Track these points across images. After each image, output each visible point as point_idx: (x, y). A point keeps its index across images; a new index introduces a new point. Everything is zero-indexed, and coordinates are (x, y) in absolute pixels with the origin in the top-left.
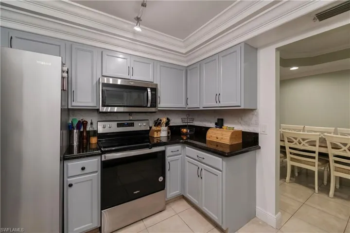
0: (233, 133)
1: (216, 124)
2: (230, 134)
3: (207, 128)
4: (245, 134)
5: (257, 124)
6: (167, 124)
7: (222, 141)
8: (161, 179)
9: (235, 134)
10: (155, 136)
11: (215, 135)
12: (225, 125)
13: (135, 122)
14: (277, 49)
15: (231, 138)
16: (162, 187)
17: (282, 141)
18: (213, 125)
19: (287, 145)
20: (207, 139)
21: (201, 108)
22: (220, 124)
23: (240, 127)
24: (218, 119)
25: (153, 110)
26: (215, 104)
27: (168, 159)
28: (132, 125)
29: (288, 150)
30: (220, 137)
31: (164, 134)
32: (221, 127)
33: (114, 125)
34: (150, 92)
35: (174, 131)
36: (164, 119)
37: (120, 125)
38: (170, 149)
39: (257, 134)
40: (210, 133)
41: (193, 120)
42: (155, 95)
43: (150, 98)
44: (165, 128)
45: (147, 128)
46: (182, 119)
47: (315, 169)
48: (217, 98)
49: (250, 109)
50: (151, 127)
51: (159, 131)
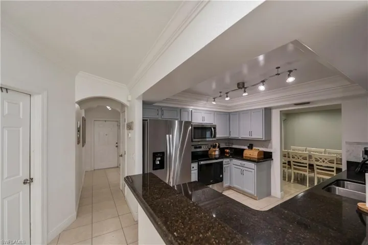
0: (259, 152)
1: (248, 147)
2: (257, 153)
3: (244, 150)
4: (265, 153)
5: (271, 148)
6: (219, 147)
7: (253, 157)
8: (221, 176)
9: (260, 153)
10: (213, 154)
11: (248, 153)
12: (254, 148)
13: (202, 146)
14: (281, 111)
15: (258, 155)
16: (221, 180)
18: (246, 147)
19: (291, 160)
20: (244, 155)
21: (240, 138)
22: (251, 147)
23: (262, 149)
24: (250, 144)
25: (214, 139)
26: (249, 137)
27: (224, 166)
28: (200, 147)
29: (292, 163)
30: (252, 154)
31: (217, 153)
32: (252, 149)
33: (193, 148)
34: (213, 130)
35: (222, 151)
36: (217, 144)
37: (196, 148)
38: (225, 161)
39: (271, 153)
40: (245, 152)
41: (233, 144)
42: (215, 131)
43: (213, 133)
44: (218, 149)
45: (208, 149)
46: (226, 143)
47: (307, 174)
48: (251, 133)
49: (268, 140)
50: (210, 149)
51: (215, 151)
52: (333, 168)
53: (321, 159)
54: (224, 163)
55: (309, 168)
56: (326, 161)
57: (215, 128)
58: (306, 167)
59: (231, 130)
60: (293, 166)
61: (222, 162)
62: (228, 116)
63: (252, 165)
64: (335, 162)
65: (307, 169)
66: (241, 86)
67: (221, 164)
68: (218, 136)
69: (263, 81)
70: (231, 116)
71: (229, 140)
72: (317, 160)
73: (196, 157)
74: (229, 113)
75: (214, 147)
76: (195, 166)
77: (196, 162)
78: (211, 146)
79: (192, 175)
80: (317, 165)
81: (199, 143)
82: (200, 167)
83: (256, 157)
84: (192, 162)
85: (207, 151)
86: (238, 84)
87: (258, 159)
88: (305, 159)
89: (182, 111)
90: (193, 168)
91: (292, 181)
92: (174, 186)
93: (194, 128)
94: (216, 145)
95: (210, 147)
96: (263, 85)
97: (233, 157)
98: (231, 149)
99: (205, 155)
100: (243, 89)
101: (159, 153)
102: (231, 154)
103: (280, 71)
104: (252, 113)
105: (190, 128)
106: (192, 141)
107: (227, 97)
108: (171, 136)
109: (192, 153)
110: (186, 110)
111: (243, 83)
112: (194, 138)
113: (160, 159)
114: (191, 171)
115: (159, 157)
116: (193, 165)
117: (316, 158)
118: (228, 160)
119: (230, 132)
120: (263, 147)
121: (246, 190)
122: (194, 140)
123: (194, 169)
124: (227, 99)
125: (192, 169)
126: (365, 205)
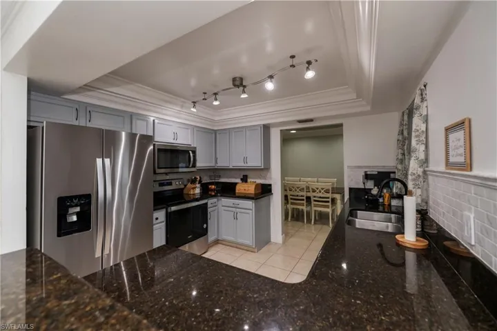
1: (242, 179)
2: (254, 186)
3: (236, 184)
4: (263, 185)
5: (271, 178)
6: (200, 182)
7: (249, 192)
8: (205, 226)
9: (257, 185)
10: (192, 193)
11: (241, 188)
12: (249, 180)
13: (173, 181)
14: (281, 131)
15: (255, 190)
16: (204, 232)
17: (286, 190)
18: (238, 180)
19: (289, 193)
20: (237, 191)
21: (231, 167)
22: (245, 179)
23: (259, 181)
24: (244, 176)
25: (193, 169)
26: (242, 164)
27: (209, 210)
28: (170, 184)
29: (289, 197)
30: (246, 189)
31: (198, 191)
32: (246, 182)
33: (157, 185)
34: (191, 155)
35: (205, 187)
36: (198, 177)
37: (161, 185)
38: (210, 202)
39: (270, 185)
40: (238, 187)
41: (220, 177)
42: (194, 156)
43: (192, 159)
44: (198, 185)
45: (182, 187)
46: (210, 176)
47: (304, 208)
48: (245, 160)
49: (267, 168)
50: (185, 186)
51: (194, 188)
52: (328, 198)
53: (317, 189)
54: (209, 205)
55: (307, 202)
56: (322, 191)
57: (194, 152)
58: (303, 200)
59: (218, 156)
60: (290, 201)
61: (206, 204)
62: (214, 135)
63: (250, 204)
64: (331, 192)
65: (305, 202)
66: (239, 83)
67: (205, 206)
68: (199, 164)
69: (271, 77)
70: (218, 135)
71: (215, 171)
72: (314, 191)
73: (161, 200)
74: (215, 132)
75: (193, 181)
76: (160, 215)
77: (162, 208)
78: (188, 181)
79: (154, 232)
80: (315, 197)
81: (168, 177)
82: (169, 216)
83: (253, 192)
84: (155, 210)
85: (182, 189)
86: (234, 80)
87: (255, 194)
88: (302, 190)
89: (134, 117)
90: (157, 219)
91: (289, 218)
92: (117, 265)
93: (159, 150)
94: (196, 178)
95: (185, 183)
96: (271, 81)
97: (221, 196)
98: (217, 184)
99: (179, 196)
100: (241, 88)
101: (75, 197)
102: (218, 192)
103: (295, 61)
104: (248, 133)
105: (152, 147)
106: (155, 173)
107: (216, 100)
108: (107, 161)
109: (155, 194)
110: (143, 118)
111: (241, 79)
112: (159, 168)
113: (78, 209)
114: (152, 225)
115: (76, 206)
116: (156, 214)
117: (312, 189)
118: (215, 200)
119: (216, 159)
120: (260, 178)
121: (240, 241)
122: (159, 171)
123: (158, 221)
124: (216, 103)
125: (155, 222)
126: (404, 237)
